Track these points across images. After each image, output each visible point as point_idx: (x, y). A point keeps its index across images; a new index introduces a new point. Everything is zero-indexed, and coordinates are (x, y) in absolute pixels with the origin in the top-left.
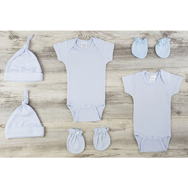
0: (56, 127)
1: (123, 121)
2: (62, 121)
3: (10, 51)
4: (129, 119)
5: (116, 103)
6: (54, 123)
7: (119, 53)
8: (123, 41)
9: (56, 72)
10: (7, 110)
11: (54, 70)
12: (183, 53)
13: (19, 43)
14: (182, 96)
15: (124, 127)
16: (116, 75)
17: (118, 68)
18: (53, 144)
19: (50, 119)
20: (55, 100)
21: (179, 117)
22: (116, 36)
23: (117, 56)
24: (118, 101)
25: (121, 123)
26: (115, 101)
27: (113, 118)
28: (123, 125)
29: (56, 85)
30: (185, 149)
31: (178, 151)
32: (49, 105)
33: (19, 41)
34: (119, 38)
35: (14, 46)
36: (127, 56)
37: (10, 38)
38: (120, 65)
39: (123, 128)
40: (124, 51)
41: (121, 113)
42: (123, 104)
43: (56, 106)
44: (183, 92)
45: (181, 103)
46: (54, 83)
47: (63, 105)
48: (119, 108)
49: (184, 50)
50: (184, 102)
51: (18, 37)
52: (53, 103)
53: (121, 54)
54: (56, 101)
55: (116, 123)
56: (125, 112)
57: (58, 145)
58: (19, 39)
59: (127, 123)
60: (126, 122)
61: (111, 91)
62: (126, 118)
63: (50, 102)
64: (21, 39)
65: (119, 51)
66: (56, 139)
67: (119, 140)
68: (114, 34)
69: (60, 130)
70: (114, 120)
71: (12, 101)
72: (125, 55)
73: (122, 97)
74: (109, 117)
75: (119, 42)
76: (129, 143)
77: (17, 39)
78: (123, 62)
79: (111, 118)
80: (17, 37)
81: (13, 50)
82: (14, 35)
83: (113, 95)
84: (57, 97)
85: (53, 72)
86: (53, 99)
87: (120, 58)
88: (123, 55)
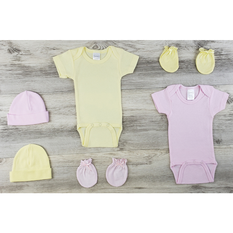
0: (66, 161)
1: (149, 153)
2: (72, 153)
3: (10, 68)
4: (156, 149)
5: (140, 130)
6: (63, 155)
7: (143, 68)
8: (148, 53)
9: (66, 92)
10: (5, 140)
11: (63, 90)
12: (223, 68)
13: (20, 57)
14: (222, 120)
15: (150, 160)
16: (140, 95)
17: (142, 86)
18: (62, 181)
19: (58, 151)
20: (64, 127)
21: (220, 147)
22: (140, 47)
23: (140, 72)
24: (143, 128)
25: (146, 155)
26: (139, 128)
27: (136, 149)
28: (149, 157)
29: (65, 109)
30: (227, 187)
31: (218, 190)
32: (56, 133)
33: (20, 56)
34: (143, 50)
35: (15, 61)
36: (153, 72)
37: (10, 51)
38: (144, 83)
39: (149, 162)
40: (149, 65)
41: (146, 142)
42: (148, 132)
43: (65, 134)
44: (223, 115)
45: (221, 130)
46: (63, 106)
47: (73, 133)
48: (144, 136)
49: (224, 63)
50: (224, 128)
51: (19, 51)
52: (62, 131)
53: (146, 70)
54: (65, 129)
55: (139, 155)
56: (151, 141)
57: (68, 184)
58: (20, 53)
59: (153, 155)
60: (153, 153)
61: (134, 115)
62: (152, 148)
63: (58, 130)
64: (23, 53)
65: (143, 66)
66: (65, 176)
67: (144, 176)
68: (137, 45)
69: (71, 164)
70: (138, 151)
71: (11, 129)
72: (151, 71)
73: (147, 122)
74: (132, 148)
75: (143, 55)
76: (157, 180)
77: (18, 53)
78: (148, 80)
79: (134, 148)
80: (17, 50)
81: (12, 67)
82: (14, 47)
83: (136, 121)
84: (67, 123)
85: (62, 93)
86: (62, 126)
87: (144, 75)
88: (148, 71)
